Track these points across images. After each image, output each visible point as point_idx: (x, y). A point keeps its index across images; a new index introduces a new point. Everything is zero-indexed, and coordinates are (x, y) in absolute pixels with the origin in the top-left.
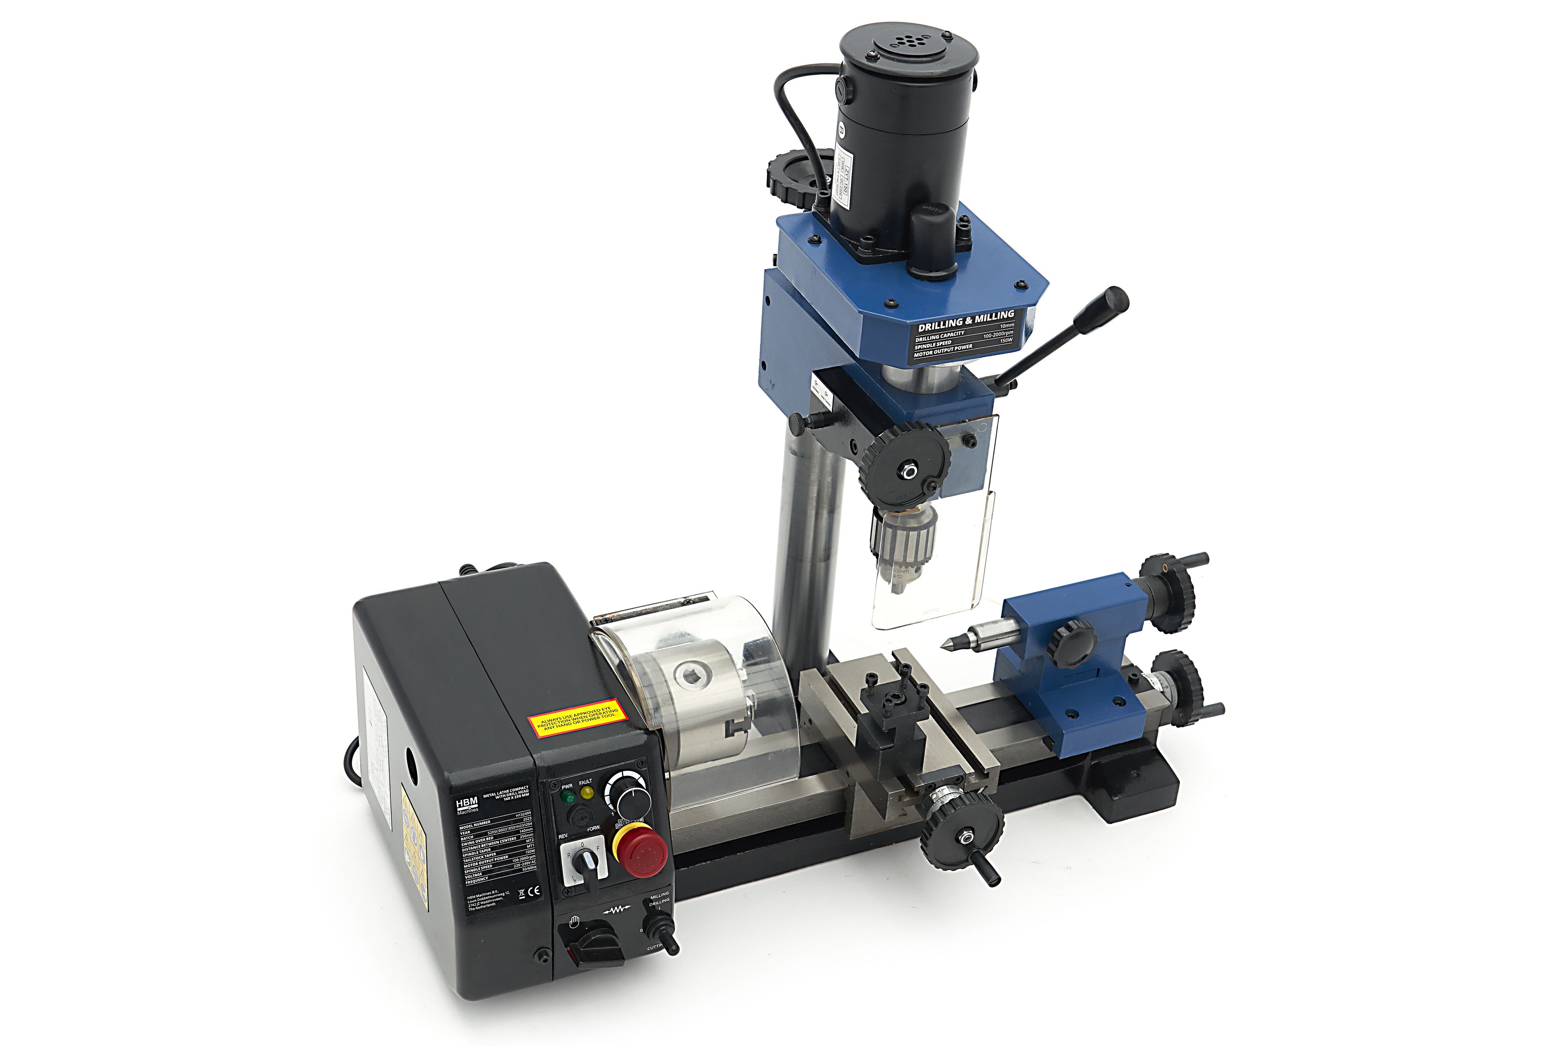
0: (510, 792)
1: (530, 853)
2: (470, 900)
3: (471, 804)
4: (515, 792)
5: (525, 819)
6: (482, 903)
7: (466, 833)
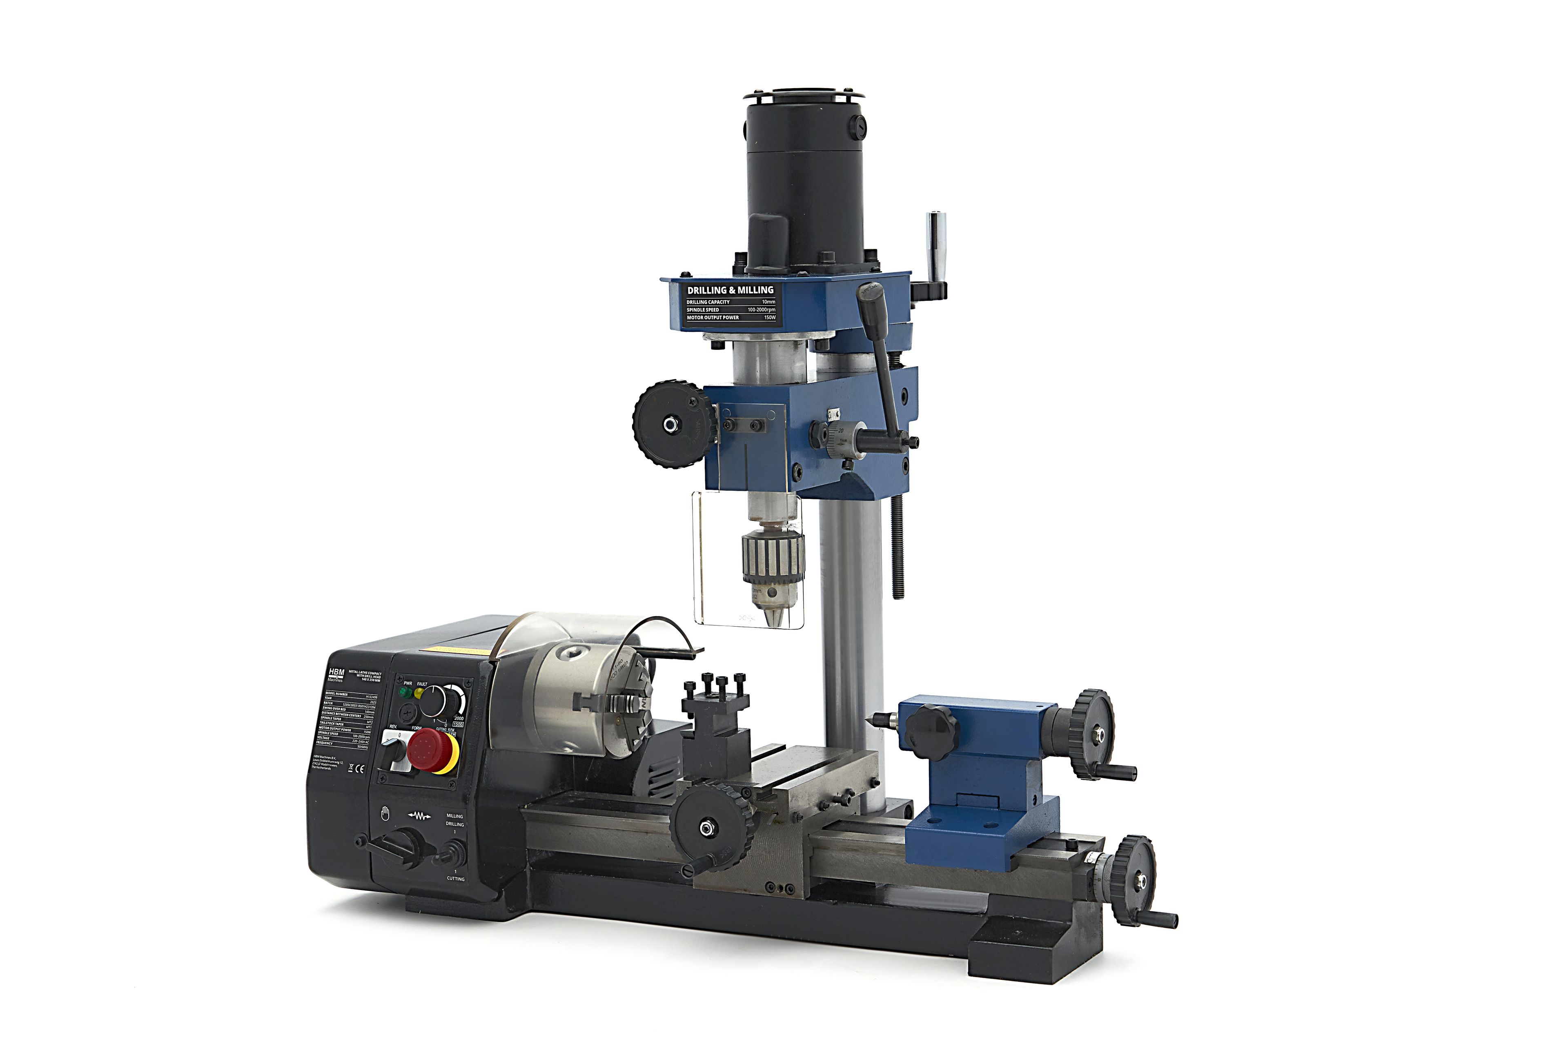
0: (368, 674)
1: (366, 733)
2: (321, 759)
3: (339, 674)
4: (371, 675)
5: (372, 702)
6: (322, 764)
7: (329, 698)
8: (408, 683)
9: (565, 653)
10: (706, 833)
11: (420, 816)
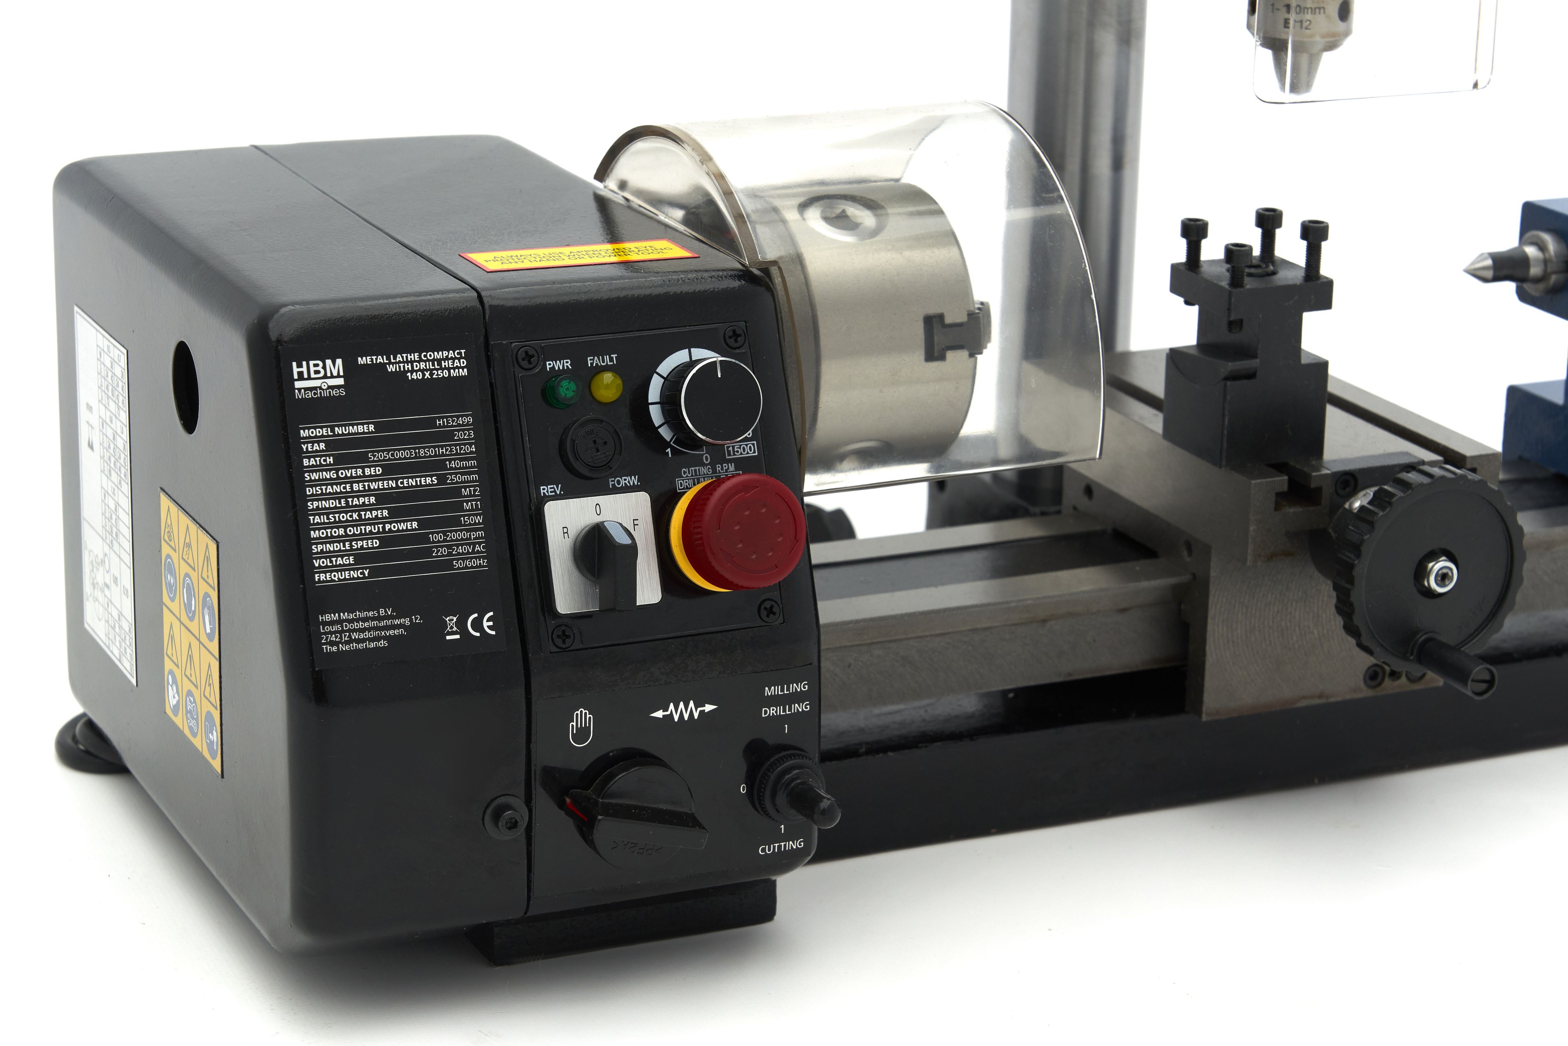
0: (421, 360)
1: (470, 524)
2: (325, 623)
3: (329, 374)
4: (433, 361)
5: (460, 436)
6: (355, 636)
7: (316, 447)
8: (558, 365)
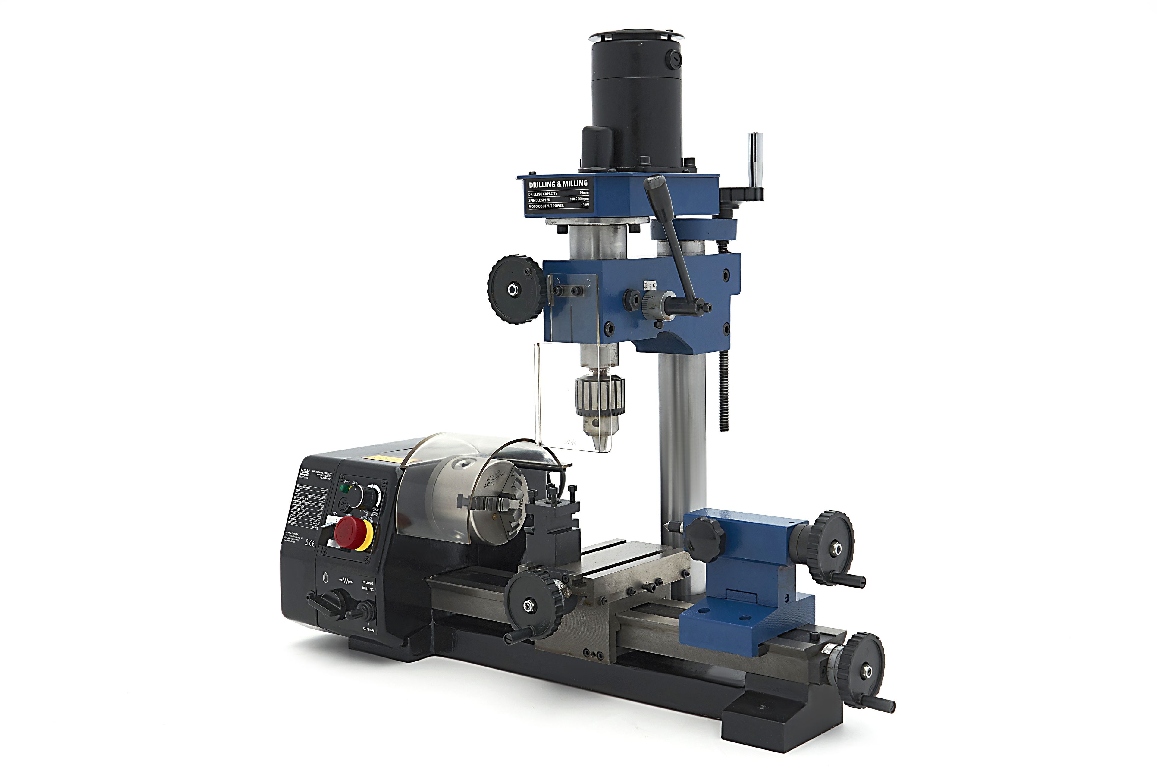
0: (323, 474)
1: (318, 518)
2: (286, 534)
3: (306, 473)
5: (324, 495)
6: (290, 538)
7: (299, 490)
8: (347, 482)
9: (458, 464)
10: (527, 609)
11: (346, 581)
